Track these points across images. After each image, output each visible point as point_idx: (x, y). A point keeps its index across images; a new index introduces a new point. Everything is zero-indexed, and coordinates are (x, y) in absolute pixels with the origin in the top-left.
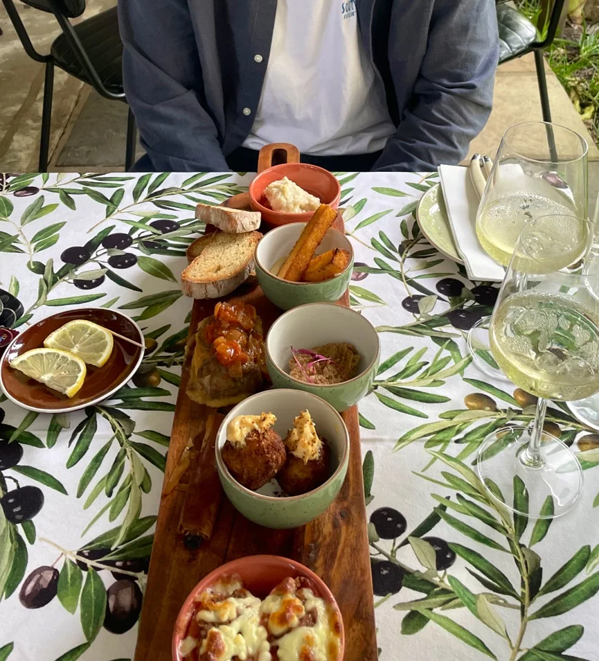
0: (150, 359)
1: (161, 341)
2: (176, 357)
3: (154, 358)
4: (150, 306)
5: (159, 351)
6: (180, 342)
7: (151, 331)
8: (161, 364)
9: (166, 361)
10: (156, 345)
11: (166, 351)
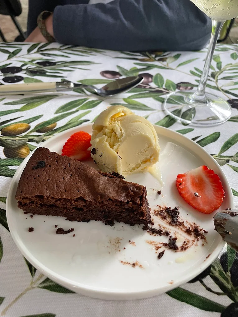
0: (23, 137)
1: (33, 125)
2: (45, 136)
3: (26, 136)
4: (28, 103)
5: (31, 132)
6: (50, 126)
7: (27, 119)
8: (31, 140)
9: (36, 139)
10: (29, 128)
11: (37, 131)
